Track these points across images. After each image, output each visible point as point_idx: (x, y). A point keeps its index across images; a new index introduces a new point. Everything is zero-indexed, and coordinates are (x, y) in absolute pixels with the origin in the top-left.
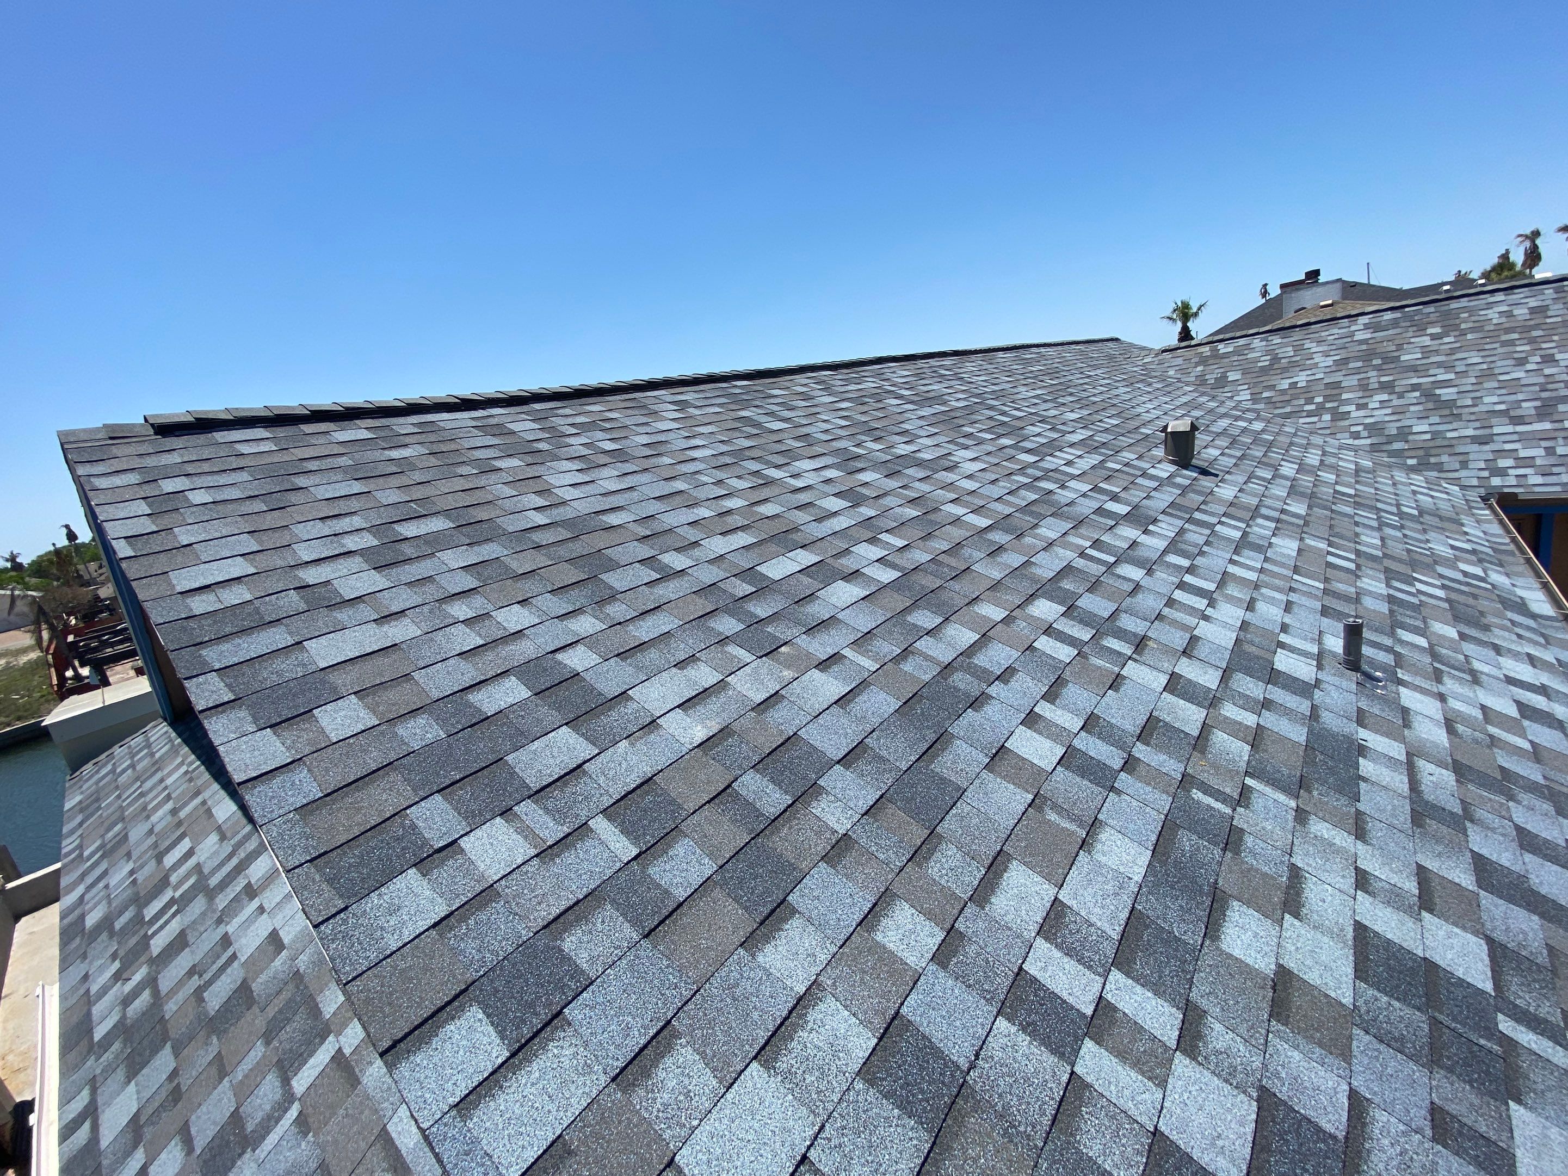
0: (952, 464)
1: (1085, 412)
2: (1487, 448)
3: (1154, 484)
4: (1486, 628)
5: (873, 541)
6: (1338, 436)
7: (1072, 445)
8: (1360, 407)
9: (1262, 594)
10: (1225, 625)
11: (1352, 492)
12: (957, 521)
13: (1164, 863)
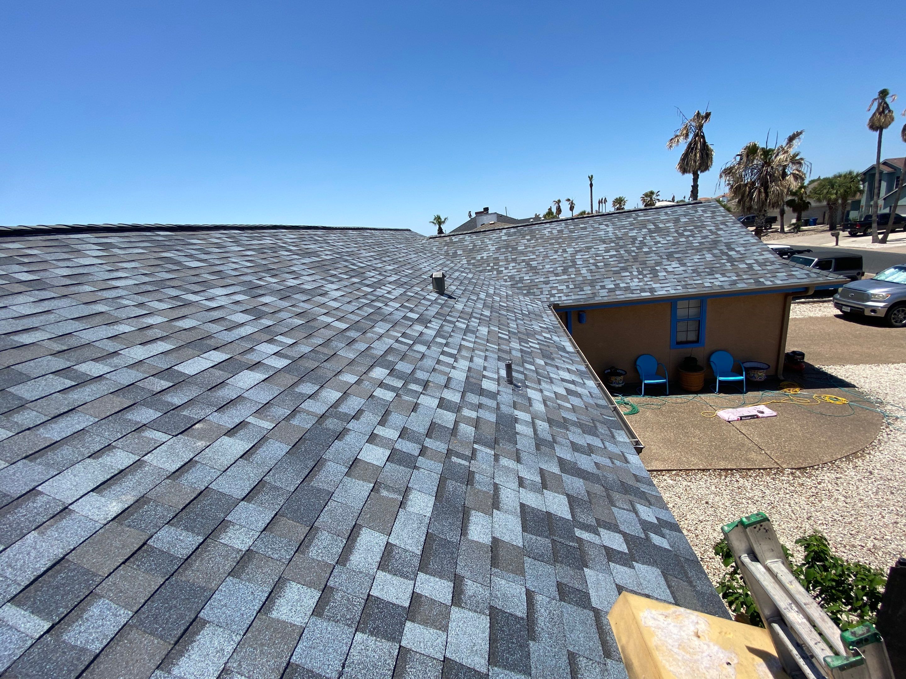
0: (324, 292)
1: (396, 266)
2: (548, 286)
3: (429, 303)
4: (553, 359)
5: (271, 341)
6: (500, 281)
7: (390, 283)
8: (506, 268)
9: (476, 354)
10: (462, 370)
11: (506, 305)
12: (327, 326)
13: (440, 502)
